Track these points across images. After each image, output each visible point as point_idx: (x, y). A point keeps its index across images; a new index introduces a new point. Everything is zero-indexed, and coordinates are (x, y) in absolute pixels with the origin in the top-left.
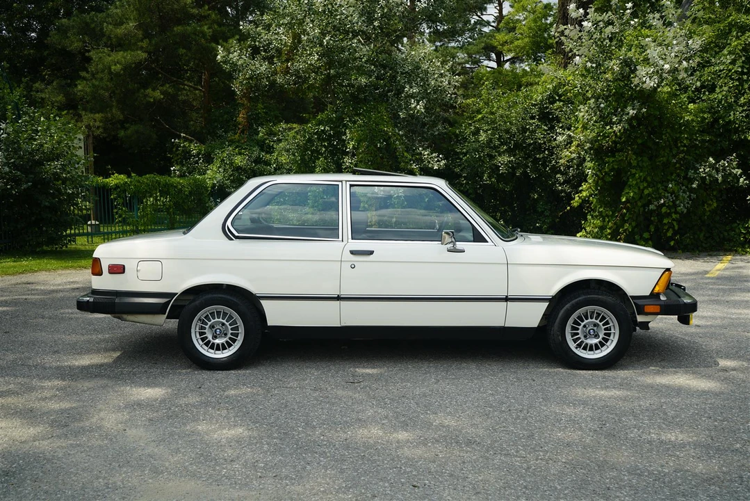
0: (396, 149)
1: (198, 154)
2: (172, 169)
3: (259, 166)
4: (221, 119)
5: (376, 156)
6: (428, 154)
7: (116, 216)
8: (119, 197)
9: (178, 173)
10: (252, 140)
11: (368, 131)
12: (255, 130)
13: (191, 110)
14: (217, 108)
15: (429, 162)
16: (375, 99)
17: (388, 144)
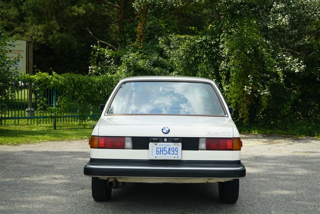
0: (263, 55)
1: (110, 58)
2: (90, 68)
3: (156, 69)
4: (131, 30)
5: (246, 61)
6: (290, 60)
7: (38, 105)
8: (42, 90)
9: (94, 71)
10: (154, 47)
11: (240, 41)
12: (156, 39)
13: (111, 24)
14: (129, 22)
15: (291, 66)
16: (248, 15)
17: (256, 51)
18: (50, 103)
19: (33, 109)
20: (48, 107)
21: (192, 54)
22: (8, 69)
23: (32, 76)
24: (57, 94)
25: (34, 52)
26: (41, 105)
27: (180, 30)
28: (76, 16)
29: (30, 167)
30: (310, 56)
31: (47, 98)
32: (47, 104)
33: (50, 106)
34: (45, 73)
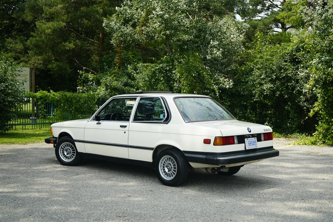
0: (204, 77)
1: (92, 81)
2: (78, 88)
3: (126, 88)
4: (107, 60)
5: (192, 81)
6: (223, 80)
7: (40, 115)
8: (42, 103)
9: (81, 91)
10: (124, 72)
11: (187, 67)
12: (126, 66)
13: (92, 55)
14: (106, 54)
15: (224, 84)
16: (192, 49)
17: (199, 74)
18: (49, 113)
19: (36, 118)
20: (47, 116)
21: (153, 77)
22: (18, 89)
23: (36, 94)
24: (54, 107)
25: (36, 75)
26: (42, 115)
27: (143, 60)
28: (67, 49)
29: (37, 160)
30: (235, 78)
31: (47, 109)
32: (47, 114)
33: (49, 115)
34: (45, 91)
